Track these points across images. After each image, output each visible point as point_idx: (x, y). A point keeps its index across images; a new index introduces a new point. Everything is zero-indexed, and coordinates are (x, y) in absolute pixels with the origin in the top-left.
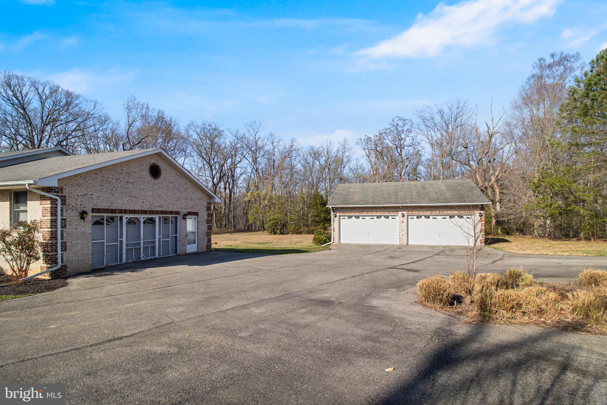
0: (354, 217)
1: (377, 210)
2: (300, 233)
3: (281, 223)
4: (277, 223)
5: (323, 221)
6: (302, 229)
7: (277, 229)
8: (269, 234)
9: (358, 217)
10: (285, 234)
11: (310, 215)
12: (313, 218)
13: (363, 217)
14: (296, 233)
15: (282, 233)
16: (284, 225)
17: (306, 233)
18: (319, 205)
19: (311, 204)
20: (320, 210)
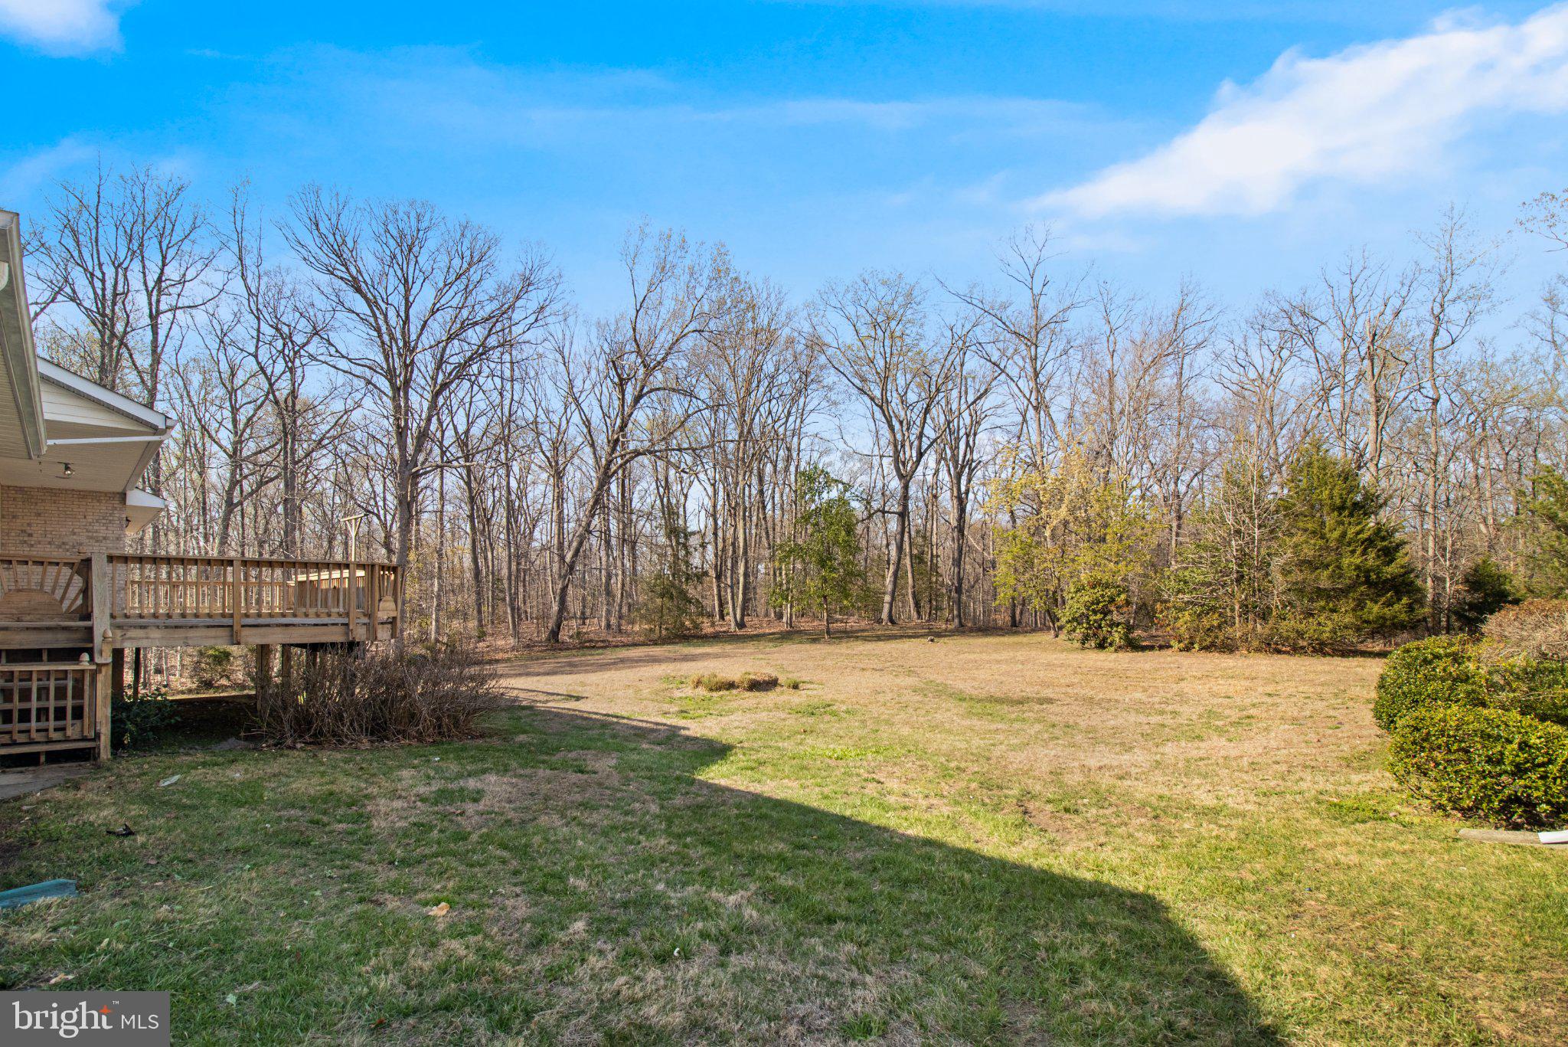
2: (1228, 648)
3: (1128, 603)
4: (1112, 600)
5: (1352, 587)
6: (1237, 631)
7: (1114, 624)
8: (1077, 645)
10: (1151, 648)
11: (1277, 562)
12: (1297, 576)
14: (1206, 648)
15: (1133, 645)
16: (1146, 612)
17: (1258, 650)
18: (1333, 510)
19: (1286, 508)
20: (1336, 534)
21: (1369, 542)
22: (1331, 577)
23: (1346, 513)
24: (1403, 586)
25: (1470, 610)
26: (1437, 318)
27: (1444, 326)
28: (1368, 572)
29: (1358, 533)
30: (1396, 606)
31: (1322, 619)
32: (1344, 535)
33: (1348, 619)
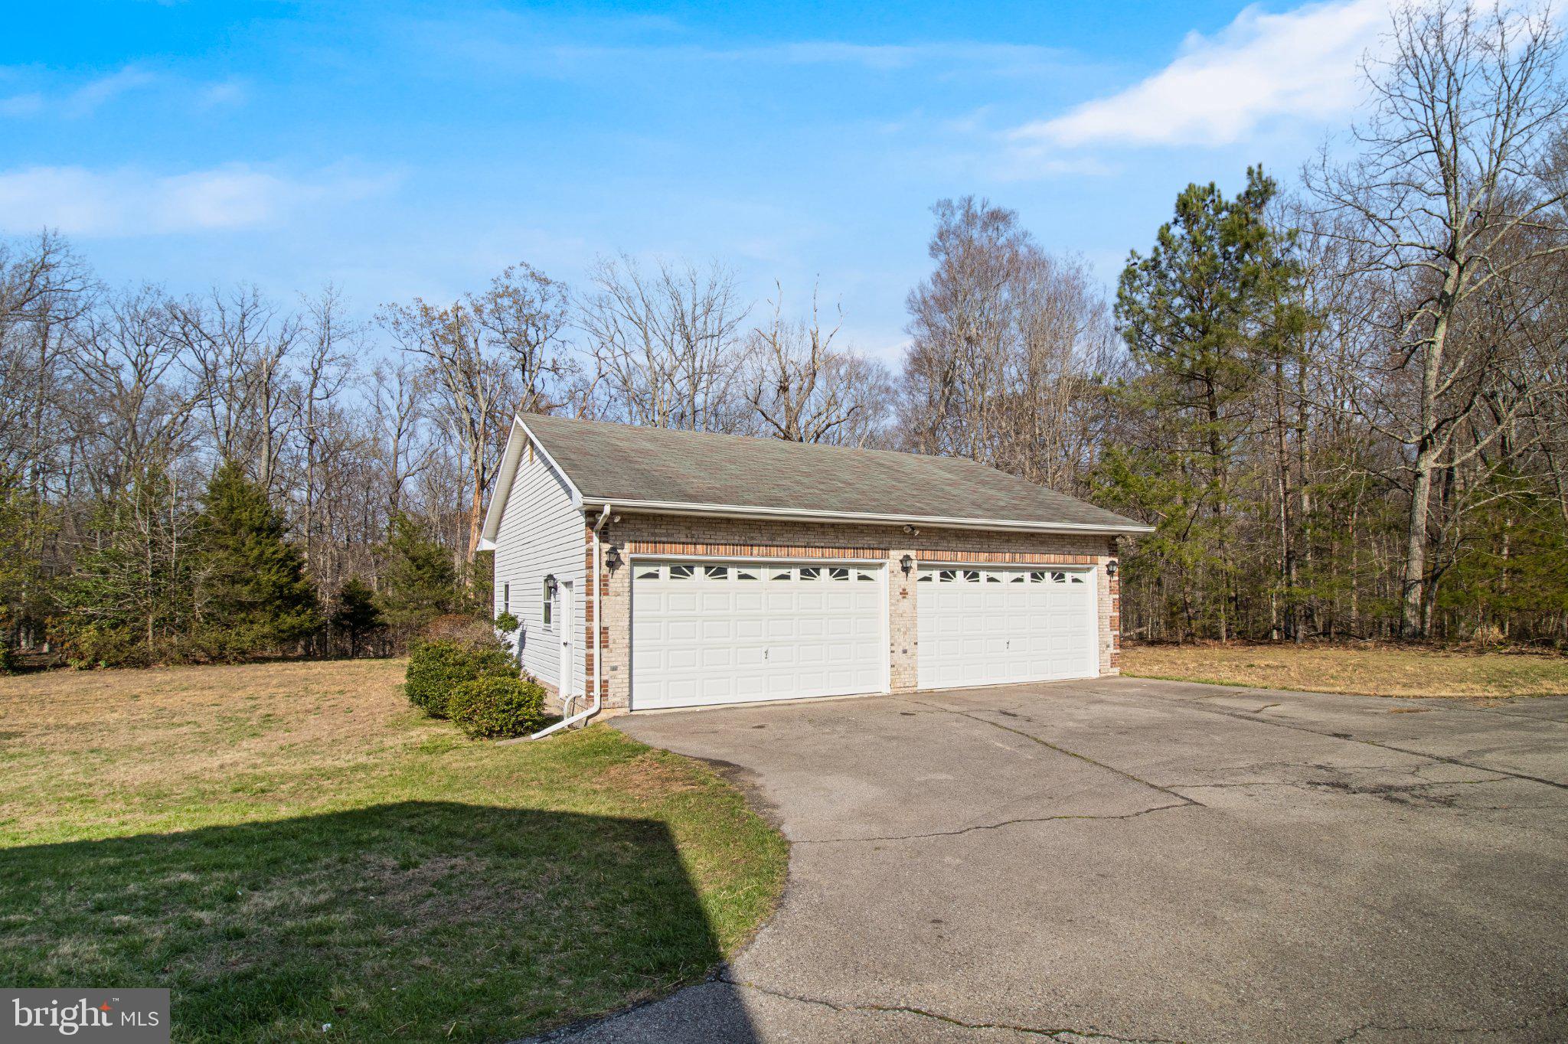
0: (699, 571)
1: (811, 538)
5: (268, 601)
6: (149, 644)
9: (718, 570)
10: (40, 669)
12: (219, 589)
13: (744, 571)
18: (251, 531)
19: (206, 524)
20: (256, 552)
21: (282, 563)
22: (252, 592)
23: (264, 535)
24: (307, 599)
25: (344, 619)
26: (316, 372)
27: (321, 380)
28: (281, 587)
29: (274, 553)
30: (303, 616)
31: (242, 630)
32: (262, 553)
33: (266, 629)
